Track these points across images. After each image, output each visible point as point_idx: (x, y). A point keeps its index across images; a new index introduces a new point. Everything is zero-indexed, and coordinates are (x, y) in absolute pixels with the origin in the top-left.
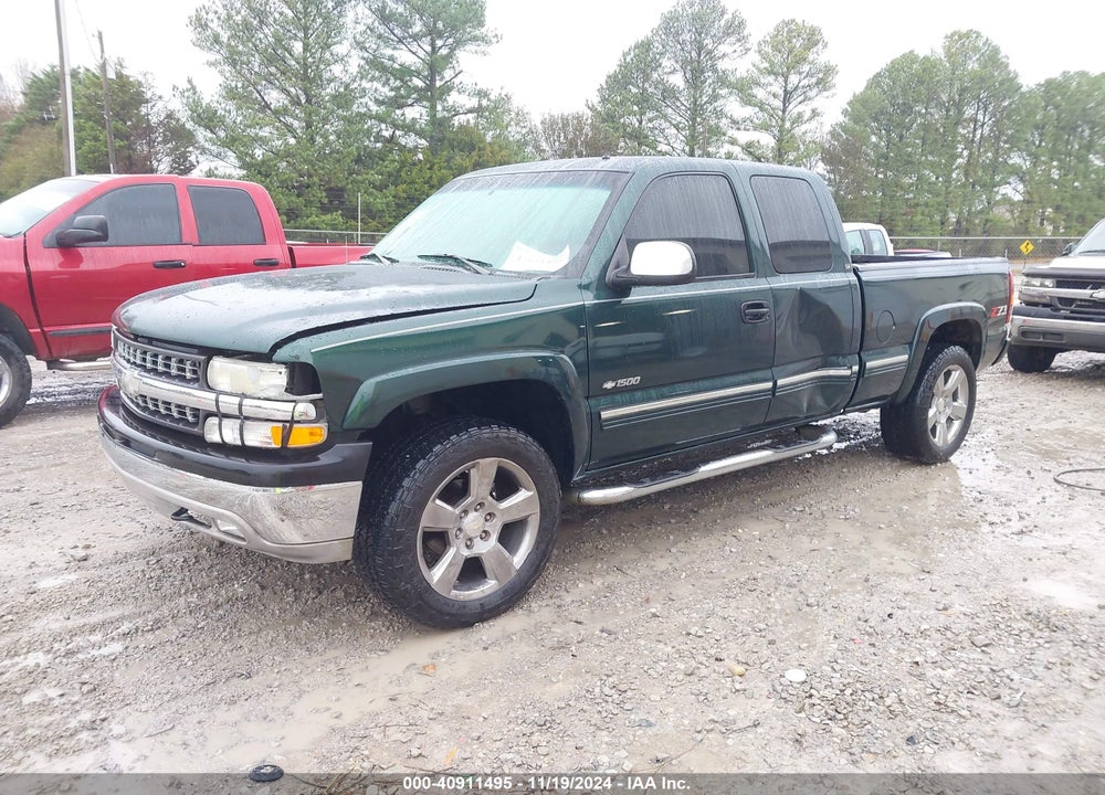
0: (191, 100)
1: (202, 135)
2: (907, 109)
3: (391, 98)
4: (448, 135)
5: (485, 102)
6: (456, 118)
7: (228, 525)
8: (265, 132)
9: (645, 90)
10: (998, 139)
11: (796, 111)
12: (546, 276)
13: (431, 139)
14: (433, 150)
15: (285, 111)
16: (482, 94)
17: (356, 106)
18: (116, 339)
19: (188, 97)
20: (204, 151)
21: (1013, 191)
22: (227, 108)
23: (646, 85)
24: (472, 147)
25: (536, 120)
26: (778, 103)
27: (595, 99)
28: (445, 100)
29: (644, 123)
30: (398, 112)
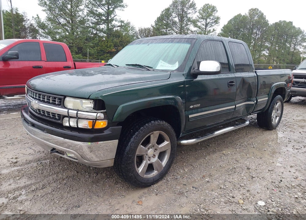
0: (38, 21)
1: (41, 31)
2: (238, 30)
3: (96, 22)
4: (112, 33)
5: (123, 24)
6: (115, 28)
7: (71, 154)
8: (60, 31)
9: (168, 22)
10: (262, 38)
11: (209, 29)
12: (173, 71)
13: (107, 34)
14: (108, 37)
15: (65, 25)
16: (122, 22)
17: (86, 24)
18: (28, 90)
19: (37, 20)
20: (41, 36)
21: (266, 53)
22: (48, 23)
23: (168, 21)
24: (119, 37)
25: (137, 29)
26: (204, 27)
27: (154, 24)
28: (112, 23)
29: (167, 31)
30: (98, 26)
